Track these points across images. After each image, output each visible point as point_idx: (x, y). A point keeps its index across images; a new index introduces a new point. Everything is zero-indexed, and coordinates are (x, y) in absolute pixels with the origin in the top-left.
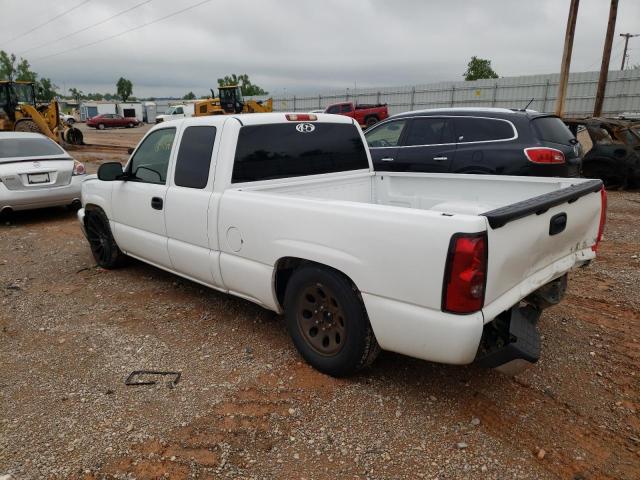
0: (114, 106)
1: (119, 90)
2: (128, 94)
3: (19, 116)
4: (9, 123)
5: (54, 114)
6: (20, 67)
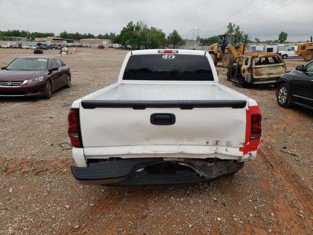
0: (263, 46)
1: (280, 38)
2: (284, 40)
3: (226, 51)
4: (222, 54)
5: (242, 50)
6: (236, 29)
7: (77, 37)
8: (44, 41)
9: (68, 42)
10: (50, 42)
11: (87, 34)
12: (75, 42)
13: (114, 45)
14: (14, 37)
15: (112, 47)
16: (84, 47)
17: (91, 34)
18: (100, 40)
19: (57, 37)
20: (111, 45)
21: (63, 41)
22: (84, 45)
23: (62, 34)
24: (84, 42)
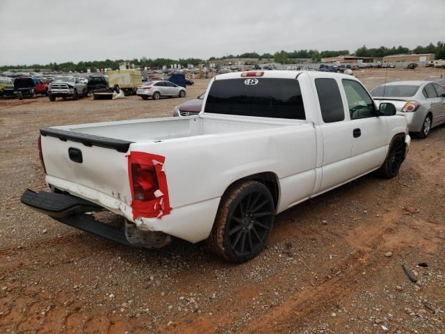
7: (381, 53)
8: (332, 62)
9: (364, 61)
10: (338, 62)
11: (397, 48)
12: (375, 61)
13: (434, 62)
14: (297, 59)
15: (431, 66)
16: (384, 68)
17: (403, 47)
18: (415, 55)
19: (352, 55)
20: (430, 62)
21: (358, 61)
22: (385, 64)
23: (359, 50)
24: (388, 60)
